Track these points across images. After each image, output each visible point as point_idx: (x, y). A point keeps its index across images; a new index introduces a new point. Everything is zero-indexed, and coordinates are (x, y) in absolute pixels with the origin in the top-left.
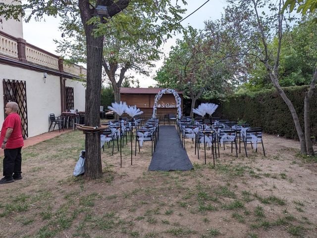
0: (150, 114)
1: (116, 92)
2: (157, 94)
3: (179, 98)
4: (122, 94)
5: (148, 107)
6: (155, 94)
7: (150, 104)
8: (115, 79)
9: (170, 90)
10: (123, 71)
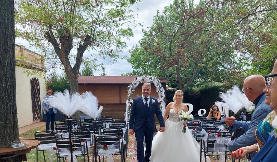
0: (121, 112)
1: (72, 81)
2: (132, 83)
3: (162, 89)
4: (81, 85)
5: (118, 102)
6: (128, 84)
7: (120, 98)
8: (69, 62)
9: (150, 77)
10: (81, 50)
